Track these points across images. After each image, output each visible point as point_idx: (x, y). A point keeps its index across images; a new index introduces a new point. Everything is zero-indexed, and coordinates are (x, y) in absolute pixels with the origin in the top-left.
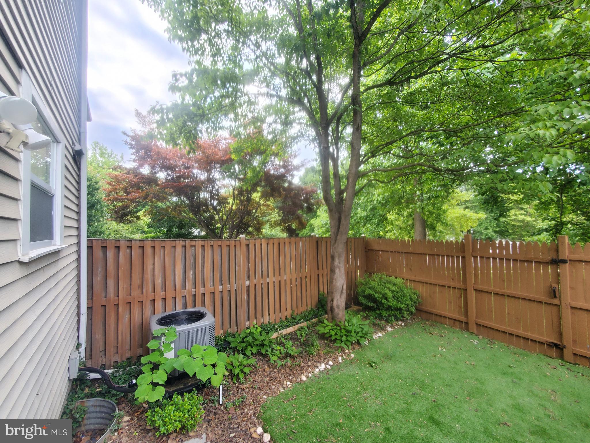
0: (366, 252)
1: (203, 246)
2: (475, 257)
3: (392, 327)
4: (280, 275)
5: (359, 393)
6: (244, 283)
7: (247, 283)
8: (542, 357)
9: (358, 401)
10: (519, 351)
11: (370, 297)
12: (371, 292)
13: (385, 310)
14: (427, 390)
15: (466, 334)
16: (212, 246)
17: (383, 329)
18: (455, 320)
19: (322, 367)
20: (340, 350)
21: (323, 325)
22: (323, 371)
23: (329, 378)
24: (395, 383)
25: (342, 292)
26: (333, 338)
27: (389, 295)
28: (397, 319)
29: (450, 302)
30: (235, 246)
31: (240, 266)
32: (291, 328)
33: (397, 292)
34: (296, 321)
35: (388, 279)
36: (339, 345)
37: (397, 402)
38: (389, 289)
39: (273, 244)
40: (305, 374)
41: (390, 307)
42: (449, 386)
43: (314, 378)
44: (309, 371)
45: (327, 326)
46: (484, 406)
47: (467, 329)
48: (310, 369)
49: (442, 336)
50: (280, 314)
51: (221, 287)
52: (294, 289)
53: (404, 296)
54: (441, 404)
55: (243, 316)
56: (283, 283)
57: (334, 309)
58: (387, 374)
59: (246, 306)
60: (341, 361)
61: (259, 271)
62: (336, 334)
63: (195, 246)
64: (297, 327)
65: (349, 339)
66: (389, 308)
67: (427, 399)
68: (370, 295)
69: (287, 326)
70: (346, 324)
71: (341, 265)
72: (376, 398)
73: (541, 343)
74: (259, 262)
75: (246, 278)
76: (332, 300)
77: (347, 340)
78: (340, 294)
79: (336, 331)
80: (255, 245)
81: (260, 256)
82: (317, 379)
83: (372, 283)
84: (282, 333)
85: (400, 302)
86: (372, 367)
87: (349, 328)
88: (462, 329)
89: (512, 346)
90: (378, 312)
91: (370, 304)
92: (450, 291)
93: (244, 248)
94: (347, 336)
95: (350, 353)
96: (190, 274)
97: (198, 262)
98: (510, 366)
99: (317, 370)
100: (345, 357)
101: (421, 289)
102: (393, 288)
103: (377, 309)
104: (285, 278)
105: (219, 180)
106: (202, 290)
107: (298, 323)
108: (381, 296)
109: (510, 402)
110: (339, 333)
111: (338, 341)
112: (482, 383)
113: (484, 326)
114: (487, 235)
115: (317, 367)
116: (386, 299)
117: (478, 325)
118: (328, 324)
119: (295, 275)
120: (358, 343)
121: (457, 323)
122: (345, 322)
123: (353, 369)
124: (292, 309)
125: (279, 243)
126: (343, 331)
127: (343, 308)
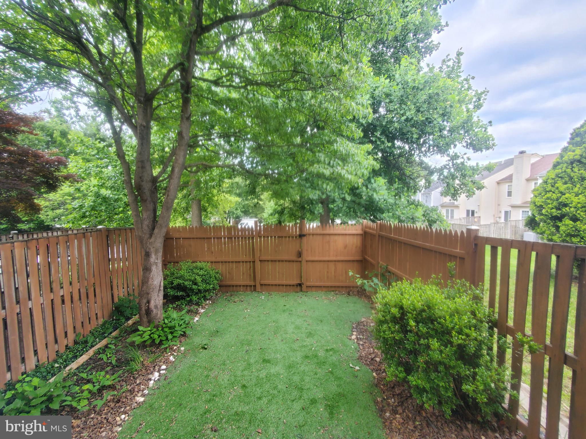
2: (260, 237)
3: (203, 308)
5: (207, 376)
8: (294, 293)
9: (211, 383)
10: (284, 294)
11: (179, 287)
12: (181, 281)
13: (195, 295)
14: (253, 344)
15: (255, 294)
17: (197, 313)
18: (247, 286)
19: (156, 374)
20: (168, 350)
21: (139, 333)
22: (158, 379)
23: (171, 382)
24: (230, 351)
25: (160, 290)
26: (157, 342)
27: (199, 279)
28: (205, 299)
29: (243, 274)
32: (83, 356)
33: (205, 276)
34: (89, 345)
35: (194, 265)
36: (167, 346)
37: (239, 364)
38: (197, 274)
40: (139, 395)
41: (200, 291)
42: (263, 334)
43: (153, 392)
44: (142, 389)
45: (144, 332)
46: (284, 336)
47: (255, 290)
48: (142, 386)
49: (242, 301)
50: (56, 346)
53: (210, 277)
54: (264, 349)
58: (220, 348)
60: (174, 360)
62: (159, 336)
64: (91, 352)
65: (175, 334)
67: (255, 350)
68: (179, 285)
69: (76, 357)
70: (166, 321)
71: (158, 261)
72: (223, 370)
73: (293, 285)
77: (174, 337)
78: (157, 293)
79: (158, 333)
82: (157, 391)
83: (182, 272)
84: (71, 369)
85: (208, 283)
86: (206, 349)
87: (172, 324)
88: (251, 291)
89: (280, 293)
90: (188, 299)
91: (180, 293)
92: (243, 265)
94: (172, 333)
95: (178, 348)
98: (285, 305)
99: (152, 382)
100: (175, 354)
101: (221, 268)
103: (186, 296)
107: (92, 346)
108: (191, 283)
109: (293, 326)
110: (162, 334)
111: (164, 342)
112: (277, 322)
113: (265, 285)
114: (237, 214)
115: (150, 380)
116: (196, 284)
117: (261, 285)
118: (145, 329)
121: (249, 288)
122: (164, 320)
123: (190, 360)
124: (75, 332)
126: (166, 330)
127: (161, 307)
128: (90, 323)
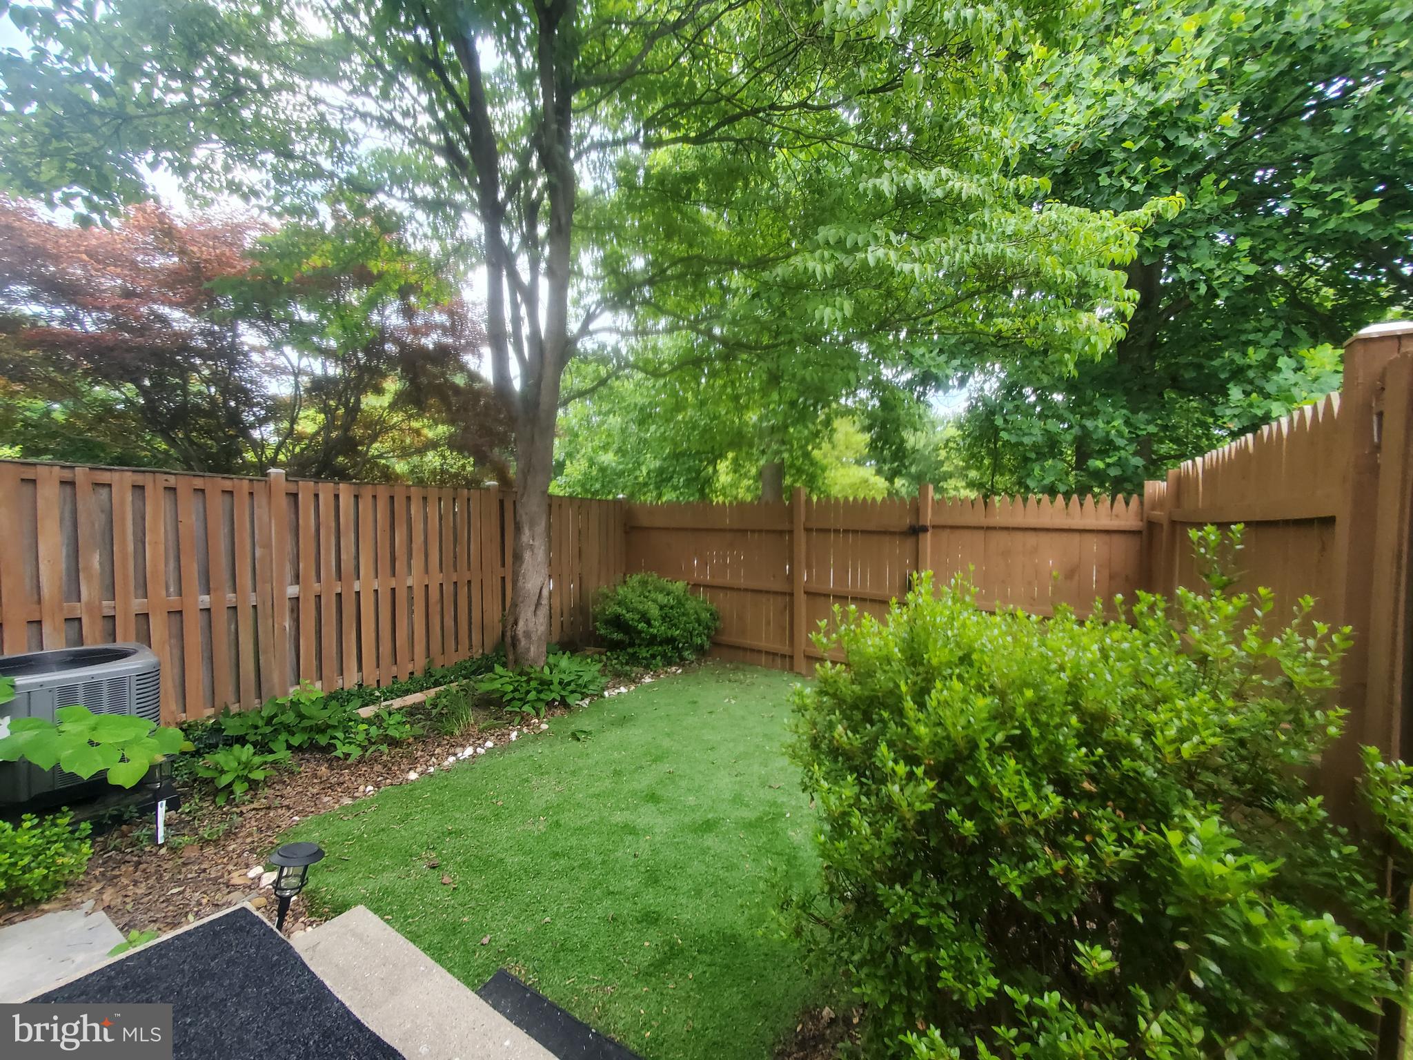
0: (626, 533)
1: (139, 488)
2: (809, 531)
3: (654, 676)
4: (394, 575)
5: (525, 781)
6: (283, 592)
7: (293, 590)
9: (517, 794)
11: (617, 622)
12: (619, 610)
13: (645, 646)
14: (668, 759)
16: (172, 490)
17: (633, 680)
18: (775, 654)
19: (469, 751)
20: (518, 719)
22: (464, 759)
23: (473, 768)
25: (538, 604)
26: (507, 698)
27: (654, 612)
28: (669, 663)
29: (768, 623)
30: (251, 494)
31: (267, 546)
32: (419, 695)
33: (672, 608)
34: (435, 680)
36: (518, 710)
37: (597, 783)
38: (655, 601)
39: (374, 497)
40: (419, 769)
41: (654, 637)
43: (438, 773)
44: (430, 763)
45: (501, 677)
46: (755, 768)
47: (791, 668)
48: (434, 760)
49: (743, 683)
50: (395, 668)
51: (206, 598)
52: (435, 609)
53: (684, 614)
54: (678, 775)
55: (277, 671)
56: (401, 596)
57: (519, 640)
58: (602, 746)
59: (289, 646)
60: (514, 739)
61: (328, 562)
62: (515, 691)
63: (110, 486)
65: (543, 696)
66: (652, 641)
68: (617, 617)
69: (407, 692)
70: (547, 670)
71: (537, 543)
72: (559, 782)
74: (328, 541)
75: (289, 576)
76: (516, 623)
77: (539, 700)
78: (533, 608)
79: (516, 684)
80: (317, 496)
81: (333, 524)
82: (443, 774)
84: (390, 706)
85: (676, 626)
86: (579, 739)
87: (550, 678)
88: (783, 668)
90: (631, 651)
91: (617, 636)
92: (769, 600)
93: (283, 503)
94: (539, 691)
95: (539, 722)
96: (94, 561)
97: (124, 532)
99: (452, 759)
100: (526, 731)
102: (662, 598)
103: (629, 644)
104: (409, 582)
105: (261, 350)
106: (137, 604)
107: (437, 685)
110: (523, 687)
111: (516, 703)
112: (770, 739)
113: (817, 659)
115: (454, 755)
116: (648, 622)
117: (809, 658)
118: (502, 673)
119: (436, 578)
120: (564, 704)
121: (779, 661)
122: (543, 668)
123: (537, 748)
124: (428, 656)
125: (392, 498)
126: (534, 683)
127: (540, 638)
128: (457, 650)
